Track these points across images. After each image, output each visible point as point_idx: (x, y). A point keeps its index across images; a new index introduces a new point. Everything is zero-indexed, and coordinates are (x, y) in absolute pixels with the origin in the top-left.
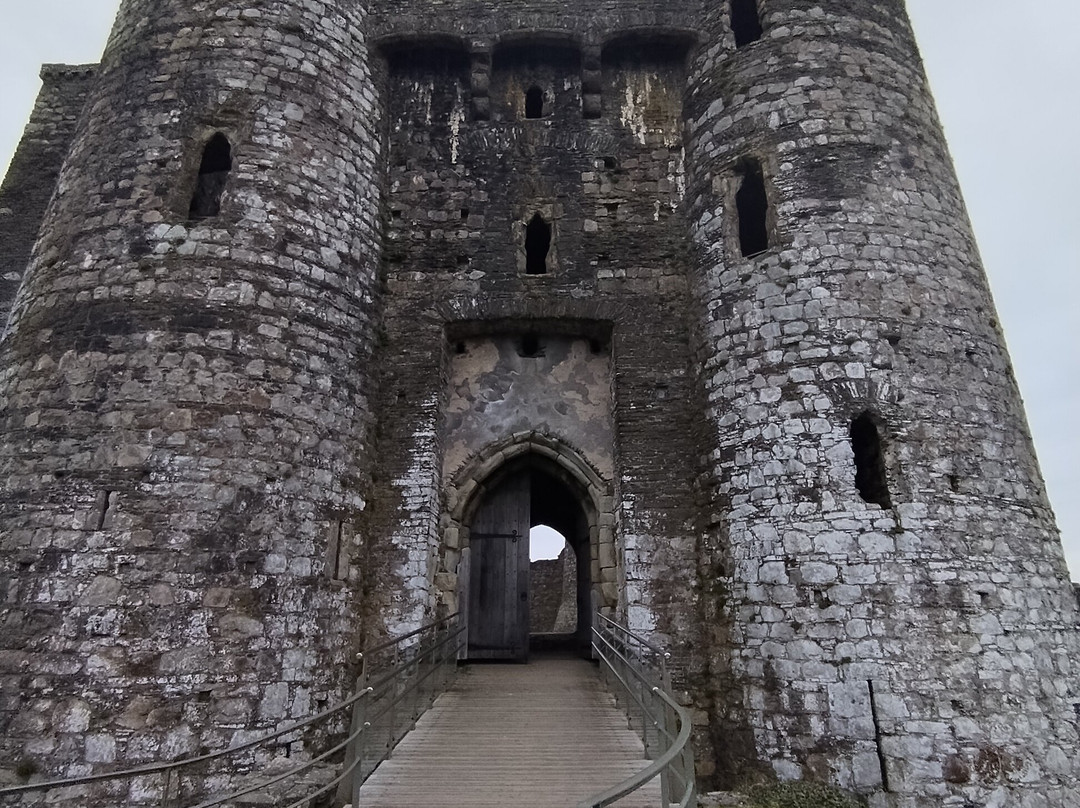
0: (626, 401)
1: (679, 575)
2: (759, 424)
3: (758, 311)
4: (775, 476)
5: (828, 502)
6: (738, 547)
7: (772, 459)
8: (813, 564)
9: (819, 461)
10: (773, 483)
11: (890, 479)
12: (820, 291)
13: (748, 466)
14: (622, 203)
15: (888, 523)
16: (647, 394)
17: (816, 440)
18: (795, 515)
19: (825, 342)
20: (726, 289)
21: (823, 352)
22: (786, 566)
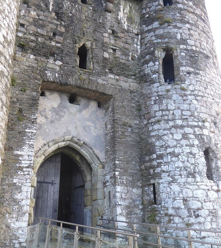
0: (117, 130)
1: (136, 204)
2: (173, 147)
3: (173, 104)
4: (179, 167)
5: (198, 179)
6: (164, 193)
7: (179, 160)
8: (194, 201)
9: (195, 163)
10: (179, 170)
11: (214, 172)
12: (194, 101)
13: (169, 163)
14: (118, 50)
15: (215, 188)
16: (125, 128)
17: (194, 155)
18: (187, 183)
19: (197, 120)
20: (160, 93)
21: (196, 124)
22: (183, 202)
